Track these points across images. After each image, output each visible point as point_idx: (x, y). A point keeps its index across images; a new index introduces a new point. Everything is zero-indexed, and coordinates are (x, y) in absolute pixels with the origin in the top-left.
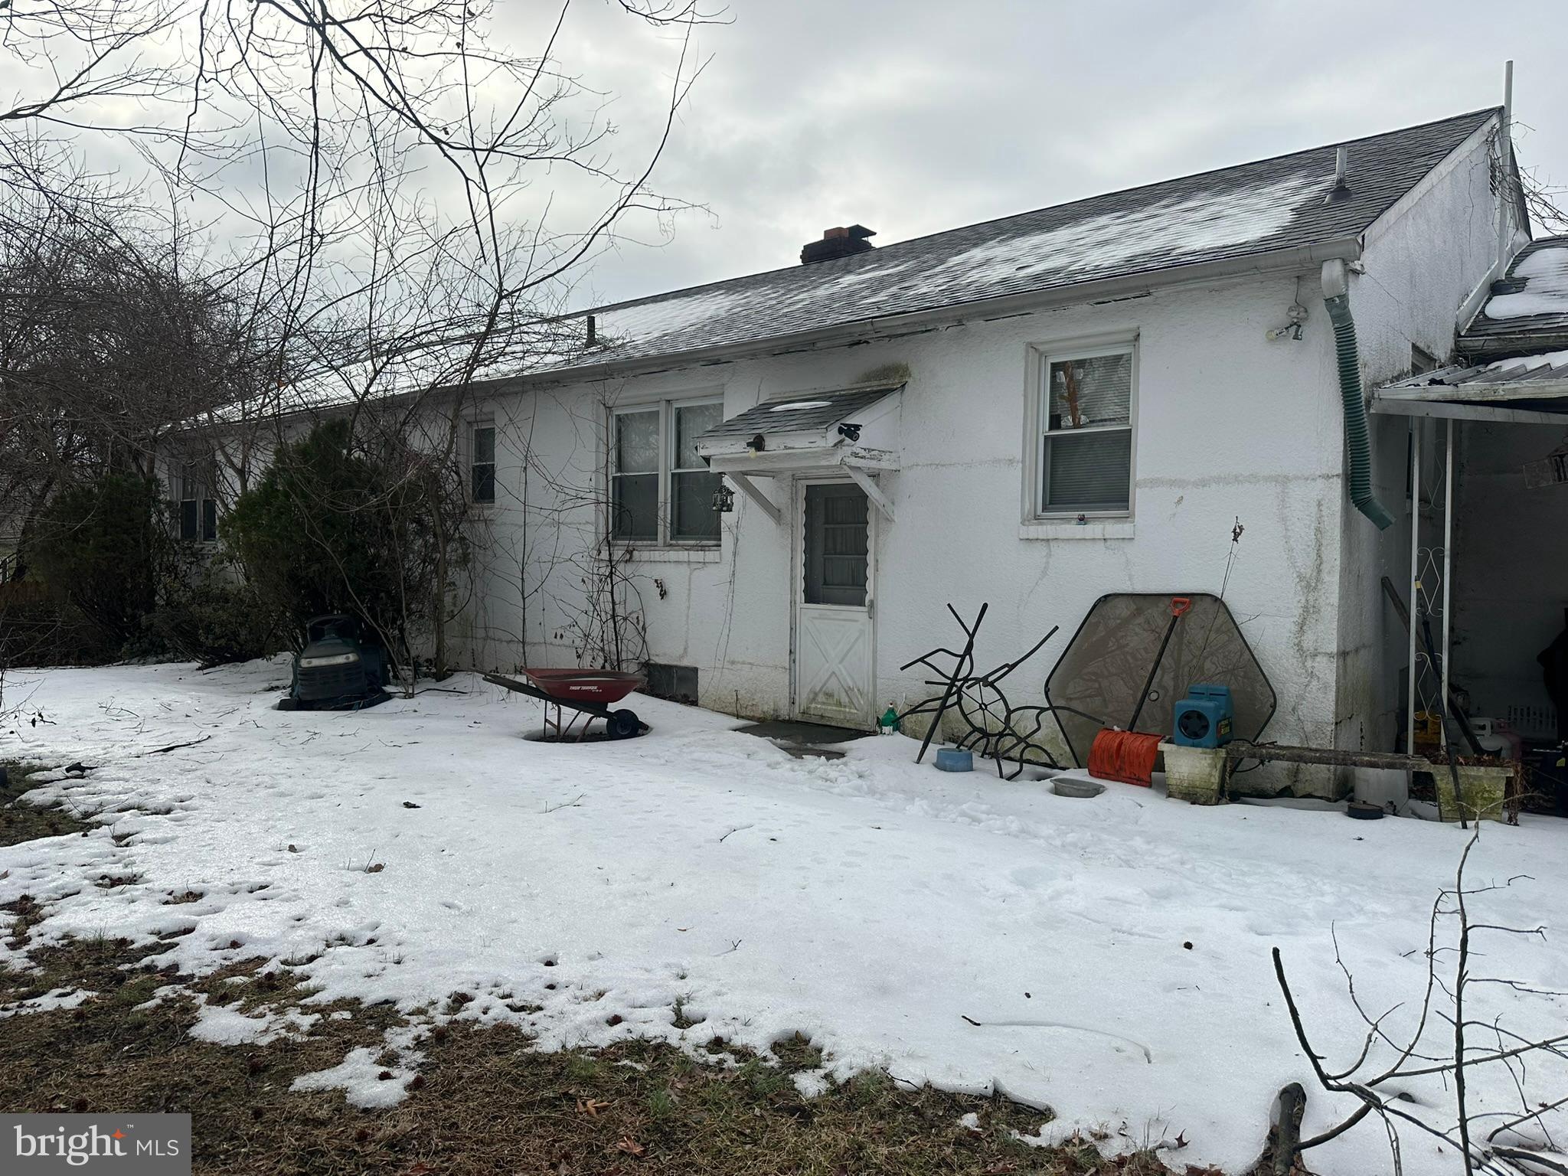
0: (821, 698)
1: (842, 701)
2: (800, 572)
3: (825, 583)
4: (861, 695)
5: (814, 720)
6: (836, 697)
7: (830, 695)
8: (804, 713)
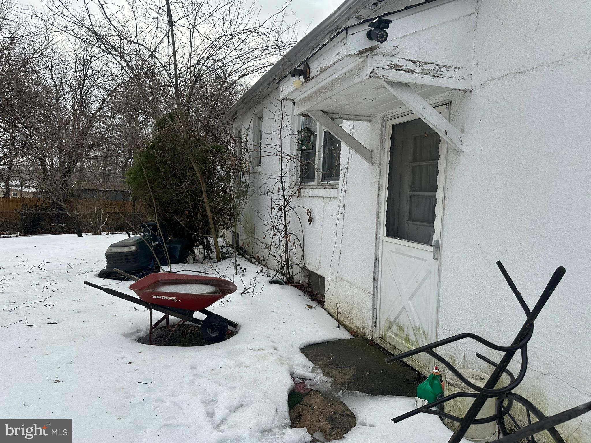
0: (394, 328)
1: (410, 338)
2: (384, 207)
3: (410, 219)
4: (426, 337)
5: (388, 348)
6: (406, 330)
7: (401, 328)
8: (382, 338)
